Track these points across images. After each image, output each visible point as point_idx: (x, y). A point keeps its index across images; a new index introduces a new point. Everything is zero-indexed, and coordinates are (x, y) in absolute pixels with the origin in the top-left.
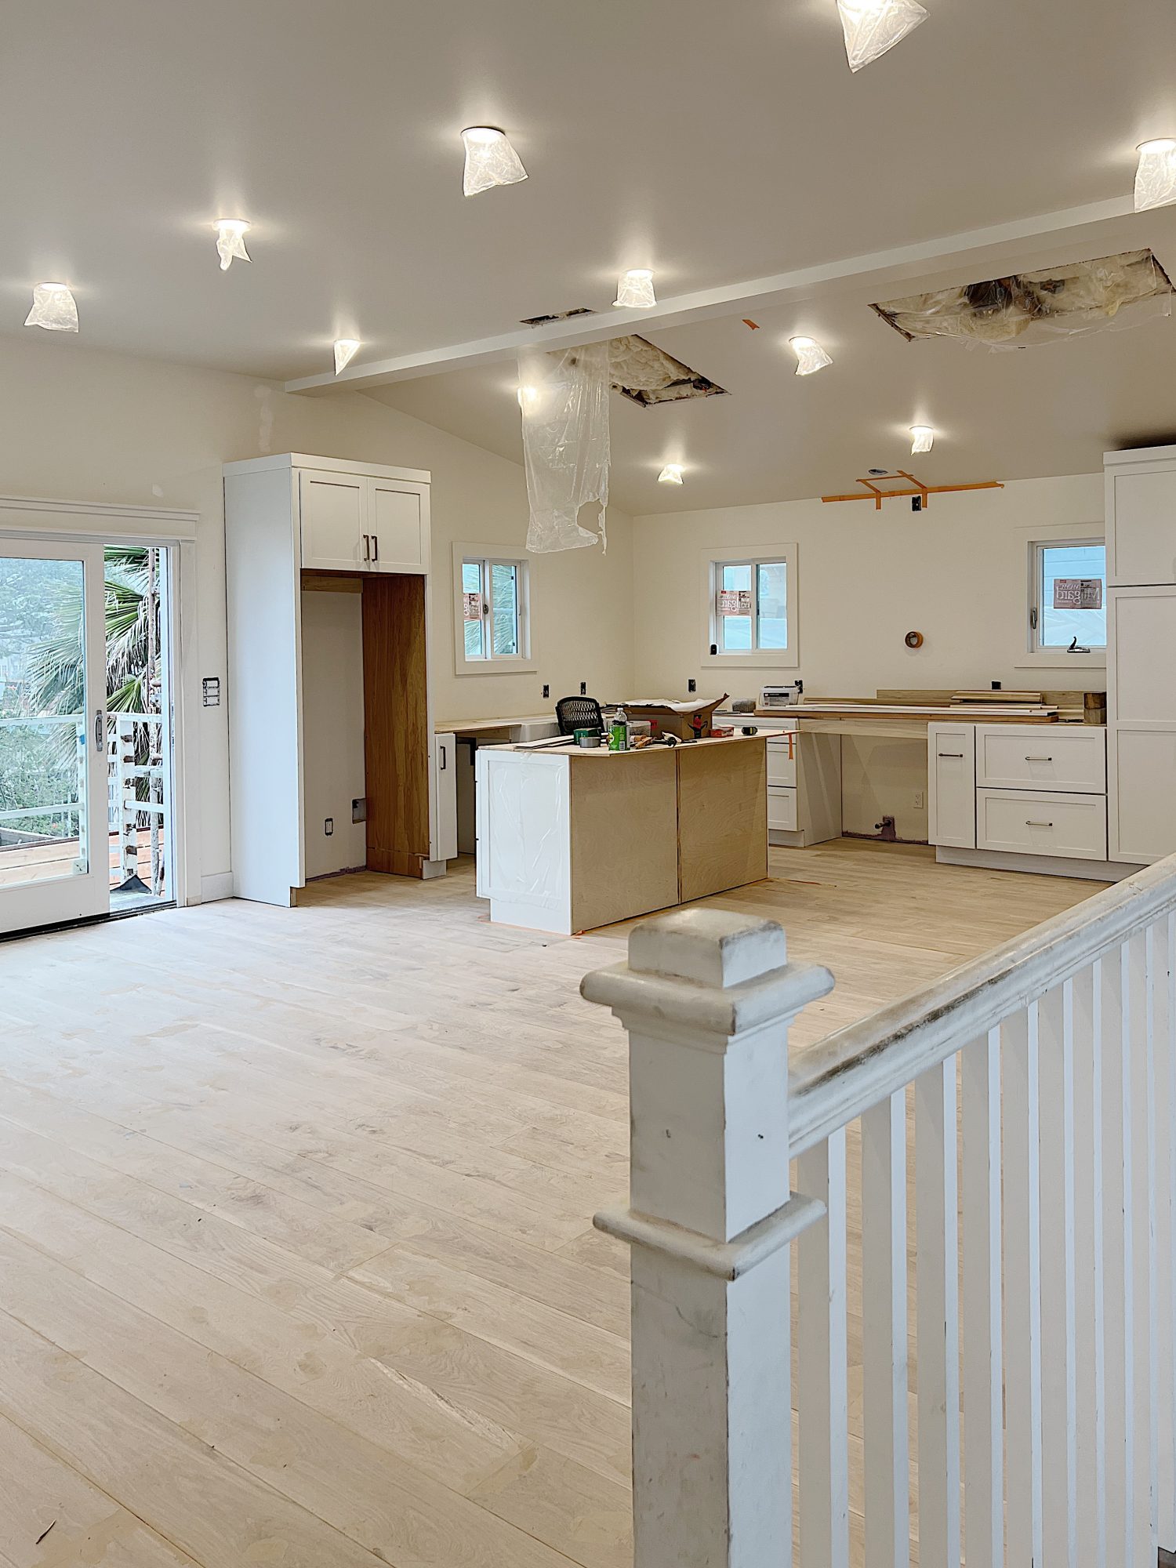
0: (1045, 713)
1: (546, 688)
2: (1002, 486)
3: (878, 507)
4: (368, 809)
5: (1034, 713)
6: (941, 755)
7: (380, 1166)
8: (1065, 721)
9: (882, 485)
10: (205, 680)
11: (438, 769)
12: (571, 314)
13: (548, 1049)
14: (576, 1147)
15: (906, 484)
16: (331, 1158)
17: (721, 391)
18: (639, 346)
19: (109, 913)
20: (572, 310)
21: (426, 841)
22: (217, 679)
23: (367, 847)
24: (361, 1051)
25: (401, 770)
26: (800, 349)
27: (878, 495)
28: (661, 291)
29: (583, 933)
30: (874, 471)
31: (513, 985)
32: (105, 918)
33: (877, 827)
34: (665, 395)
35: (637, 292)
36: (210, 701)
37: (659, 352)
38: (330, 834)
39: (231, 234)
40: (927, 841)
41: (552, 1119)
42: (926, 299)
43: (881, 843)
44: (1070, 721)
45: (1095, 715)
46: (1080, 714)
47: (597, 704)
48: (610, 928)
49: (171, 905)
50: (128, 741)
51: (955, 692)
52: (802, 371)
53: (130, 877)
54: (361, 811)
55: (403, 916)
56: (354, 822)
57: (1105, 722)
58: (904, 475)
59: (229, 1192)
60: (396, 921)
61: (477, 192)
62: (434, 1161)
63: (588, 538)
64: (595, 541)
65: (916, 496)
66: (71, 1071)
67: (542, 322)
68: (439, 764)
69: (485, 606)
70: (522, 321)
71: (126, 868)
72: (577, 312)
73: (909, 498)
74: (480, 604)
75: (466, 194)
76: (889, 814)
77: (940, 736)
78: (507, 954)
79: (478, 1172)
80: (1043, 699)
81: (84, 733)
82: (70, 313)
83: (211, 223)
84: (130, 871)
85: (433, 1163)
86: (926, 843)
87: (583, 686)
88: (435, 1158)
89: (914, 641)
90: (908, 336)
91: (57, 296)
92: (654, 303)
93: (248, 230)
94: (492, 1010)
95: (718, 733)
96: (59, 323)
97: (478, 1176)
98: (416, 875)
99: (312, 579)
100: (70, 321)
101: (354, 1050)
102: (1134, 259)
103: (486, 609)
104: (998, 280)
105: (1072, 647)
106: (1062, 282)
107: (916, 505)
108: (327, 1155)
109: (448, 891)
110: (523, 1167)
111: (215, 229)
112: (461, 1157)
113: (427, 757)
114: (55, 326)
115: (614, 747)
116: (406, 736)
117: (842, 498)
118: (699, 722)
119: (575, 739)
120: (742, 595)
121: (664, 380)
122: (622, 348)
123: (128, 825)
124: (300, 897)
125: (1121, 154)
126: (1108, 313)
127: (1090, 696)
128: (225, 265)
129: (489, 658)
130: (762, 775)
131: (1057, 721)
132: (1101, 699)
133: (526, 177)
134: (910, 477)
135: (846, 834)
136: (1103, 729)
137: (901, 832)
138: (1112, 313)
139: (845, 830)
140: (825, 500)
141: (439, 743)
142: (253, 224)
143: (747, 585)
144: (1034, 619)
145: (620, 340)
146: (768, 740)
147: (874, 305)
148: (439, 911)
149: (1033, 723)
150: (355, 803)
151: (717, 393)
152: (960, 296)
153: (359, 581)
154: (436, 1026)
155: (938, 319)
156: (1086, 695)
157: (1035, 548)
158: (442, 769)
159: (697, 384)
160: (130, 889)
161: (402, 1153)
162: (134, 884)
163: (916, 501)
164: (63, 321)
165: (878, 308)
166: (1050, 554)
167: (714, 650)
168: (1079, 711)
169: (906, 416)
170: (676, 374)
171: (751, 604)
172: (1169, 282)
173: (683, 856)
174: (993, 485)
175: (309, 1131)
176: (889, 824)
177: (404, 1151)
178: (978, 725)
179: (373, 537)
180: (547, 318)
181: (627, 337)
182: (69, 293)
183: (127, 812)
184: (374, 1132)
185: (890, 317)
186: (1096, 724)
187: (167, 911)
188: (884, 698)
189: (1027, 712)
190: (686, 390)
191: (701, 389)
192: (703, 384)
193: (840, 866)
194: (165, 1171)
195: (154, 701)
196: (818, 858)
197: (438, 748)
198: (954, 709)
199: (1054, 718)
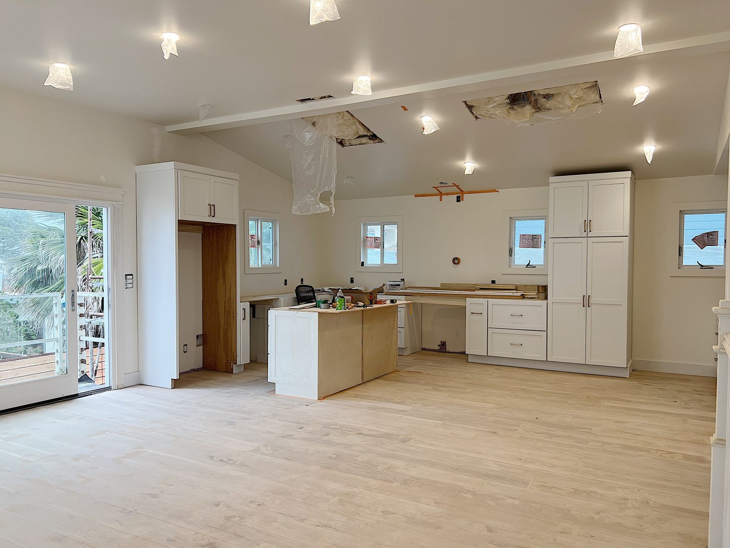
0: (519, 294)
1: (286, 281)
2: (498, 191)
3: (441, 200)
4: (205, 339)
5: (514, 294)
6: (472, 313)
7: (270, 523)
8: (527, 298)
9: (443, 190)
10: (126, 275)
11: (242, 319)
12: (322, 98)
13: (330, 458)
14: (365, 508)
15: (455, 189)
16: (243, 520)
17: (381, 141)
18: (348, 116)
19: (78, 394)
20: (323, 96)
21: (235, 354)
22: (132, 275)
23: (203, 358)
24: (236, 462)
25: (222, 321)
26: (425, 122)
27: (441, 194)
28: (375, 87)
29: (323, 399)
30: (441, 183)
31: (300, 426)
32: (76, 396)
33: (439, 346)
34: (353, 142)
35: (362, 87)
36: (129, 286)
37: (356, 120)
38: (186, 352)
39: (169, 41)
40: (465, 352)
41: (347, 494)
42: (490, 100)
43: (440, 353)
44: (530, 298)
45: (542, 295)
46: (535, 295)
47: (313, 289)
48: (335, 396)
49: (109, 388)
50: (81, 306)
51: (476, 285)
52: (426, 132)
53: (83, 375)
54: (201, 341)
55: (230, 392)
56: (197, 346)
57: (547, 299)
58: (455, 185)
59: (195, 542)
60: (228, 395)
61: (316, 23)
62: (297, 519)
63: (325, 208)
64: (328, 210)
65: (459, 195)
66: (84, 479)
67: (306, 101)
68: (242, 317)
69: (258, 241)
70: (297, 100)
71: (81, 370)
72: (325, 97)
73: (455, 197)
74: (256, 240)
75: (311, 24)
76: (444, 340)
77: (472, 305)
78: (290, 410)
79: (321, 524)
80: (516, 288)
81: (65, 302)
82: (69, 80)
83: (159, 34)
84: (83, 372)
85: (296, 520)
86: (464, 353)
87: (302, 280)
88: (296, 517)
89: (456, 261)
90: (476, 117)
91: (62, 71)
92: (371, 93)
93: (179, 39)
94: (294, 439)
95: (380, 302)
96: (62, 85)
97: (323, 526)
98: (231, 372)
99: (183, 225)
100: (68, 85)
101: (232, 462)
102: (589, 85)
103: (258, 242)
104: (525, 92)
105: (528, 265)
106: (553, 95)
107: (458, 201)
108: (240, 518)
109: (248, 379)
110: (343, 520)
111: (161, 38)
112: (310, 516)
113: (236, 314)
114: (60, 87)
115: (339, 308)
116: (225, 303)
117: (424, 196)
118: (372, 297)
119: (316, 304)
120: (376, 239)
121: (355, 135)
122: (340, 117)
123: (82, 349)
124: (177, 384)
125: (610, 31)
126: (572, 111)
127: (540, 287)
128: (166, 57)
129: (260, 266)
130: (396, 322)
131: (524, 298)
132: (545, 288)
133: (340, 18)
134: (457, 186)
135: (423, 349)
136: (545, 302)
137: (449, 348)
138: (574, 111)
139: (423, 347)
140: (416, 196)
141: (242, 308)
142: (181, 36)
143: (378, 234)
144: (511, 252)
145: (339, 113)
146: (399, 306)
147: (465, 101)
148: (247, 389)
149: (514, 299)
150: (197, 336)
151: (379, 142)
152: (506, 99)
153: (201, 227)
154: (269, 448)
155: (493, 109)
156: (538, 286)
157: (512, 220)
158: (243, 319)
159: (371, 137)
160: (83, 381)
161: (279, 516)
162: (84, 378)
163: (458, 198)
164: (65, 84)
165: (466, 103)
166: (518, 223)
167: (363, 264)
168: (533, 294)
169: (462, 157)
170: (362, 132)
171: (379, 243)
172: (600, 97)
173: (364, 360)
174: (495, 191)
175: (225, 506)
176: (443, 344)
177: (280, 514)
178: (489, 300)
179: (213, 205)
180: (309, 99)
181: (343, 112)
182: (69, 70)
183: (81, 342)
184: (260, 505)
185: (470, 108)
186: (543, 300)
187: (107, 392)
188: (444, 287)
189: (511, 294)
190: (364, 140)
191: (372, 140)
192: (374, 137)
193: (427, 364)
194: (156, 532)
195: (91, 286)
196: (415, 360)
197: (242, 309)
198: (477, 293)
199: (523, 297)
